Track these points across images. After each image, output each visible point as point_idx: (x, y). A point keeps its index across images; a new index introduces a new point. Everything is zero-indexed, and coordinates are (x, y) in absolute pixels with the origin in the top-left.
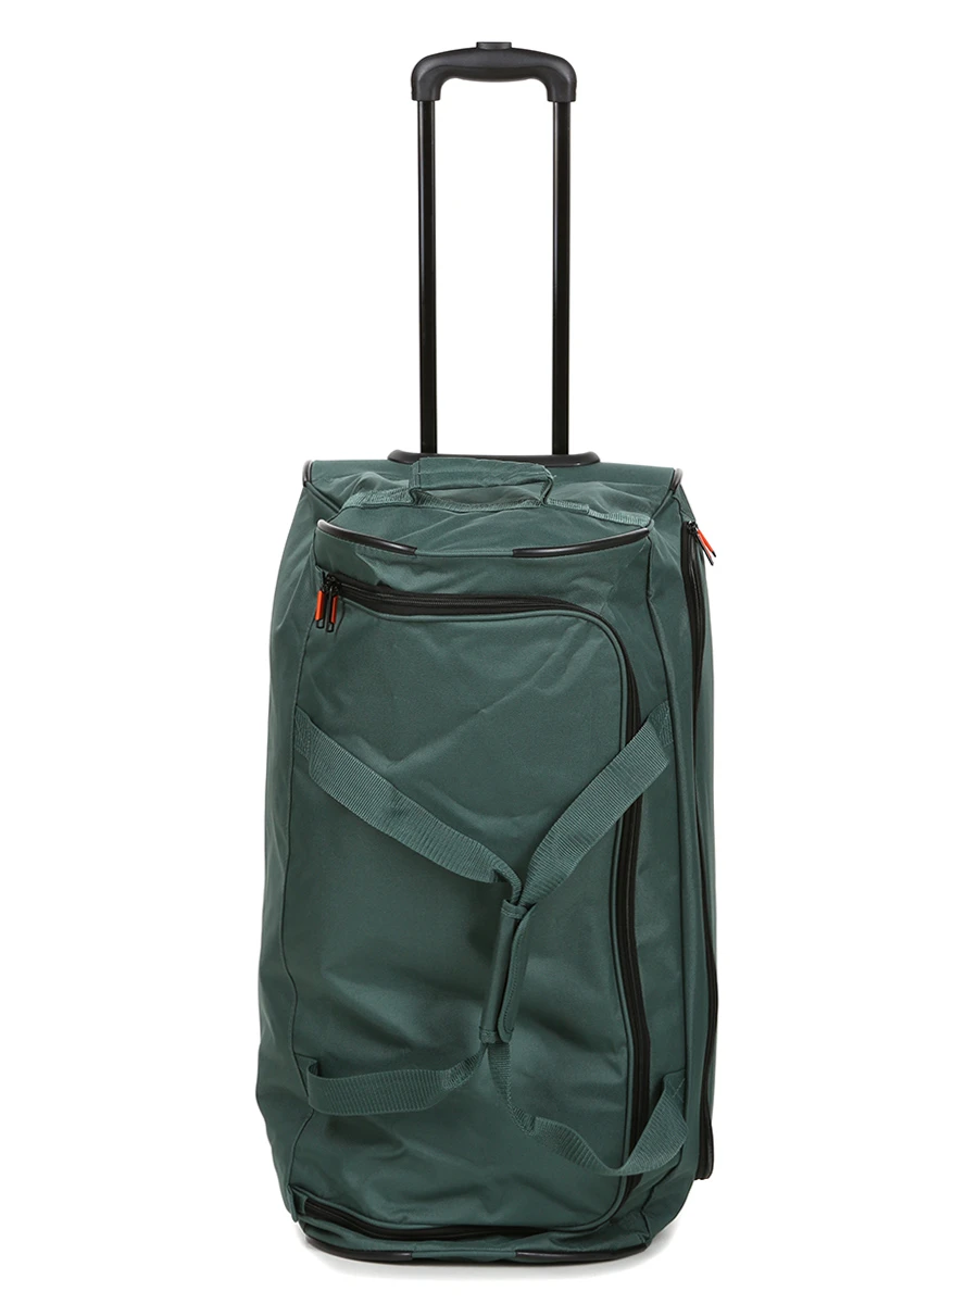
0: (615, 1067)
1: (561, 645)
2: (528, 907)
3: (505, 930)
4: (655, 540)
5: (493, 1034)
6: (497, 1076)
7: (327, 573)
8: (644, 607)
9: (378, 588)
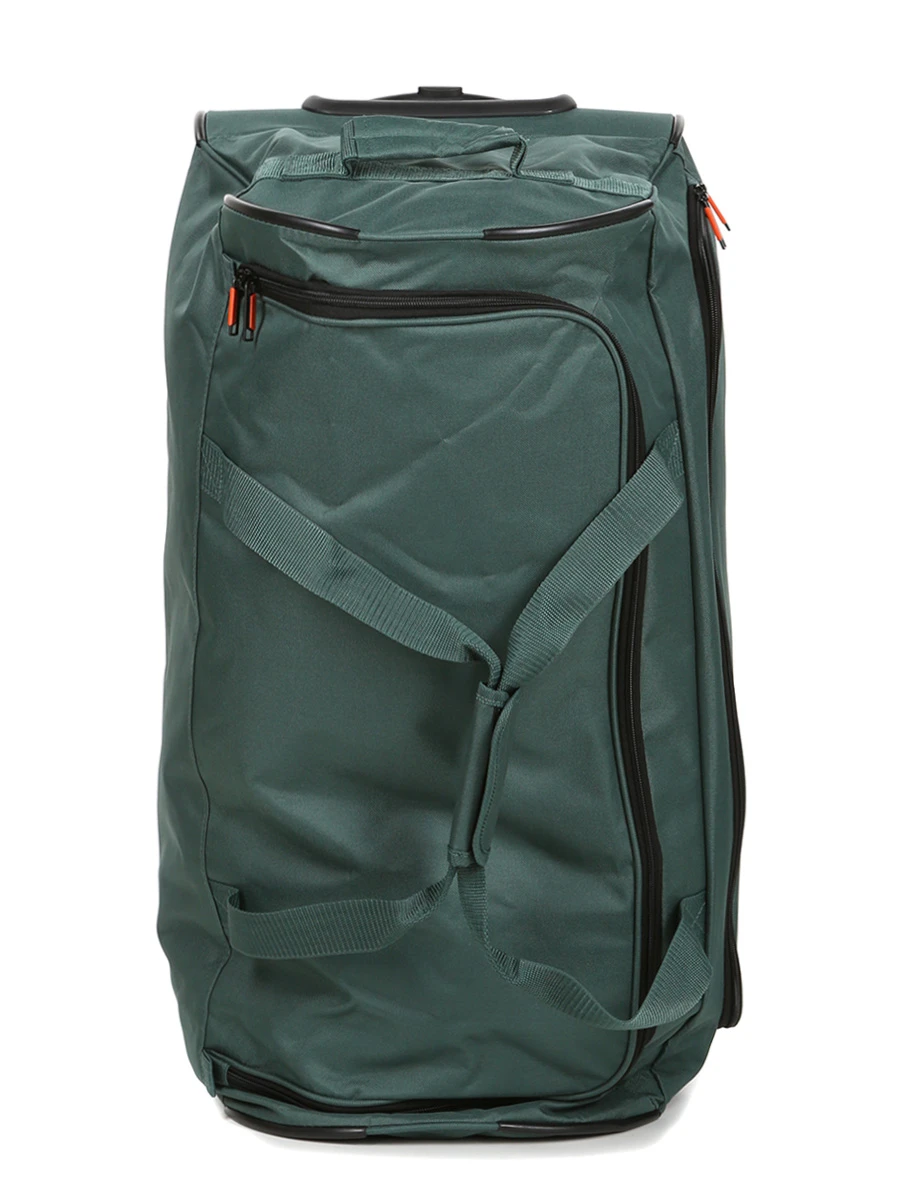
0: (618, 891)
1: (545, 354)
2: (511, 692)
3: (482, 721)
4: (659, 214)
5: (466, 855)
6: (470, 911)
7: (238, 264)
8: (644, 301)
9: (311, 284)
